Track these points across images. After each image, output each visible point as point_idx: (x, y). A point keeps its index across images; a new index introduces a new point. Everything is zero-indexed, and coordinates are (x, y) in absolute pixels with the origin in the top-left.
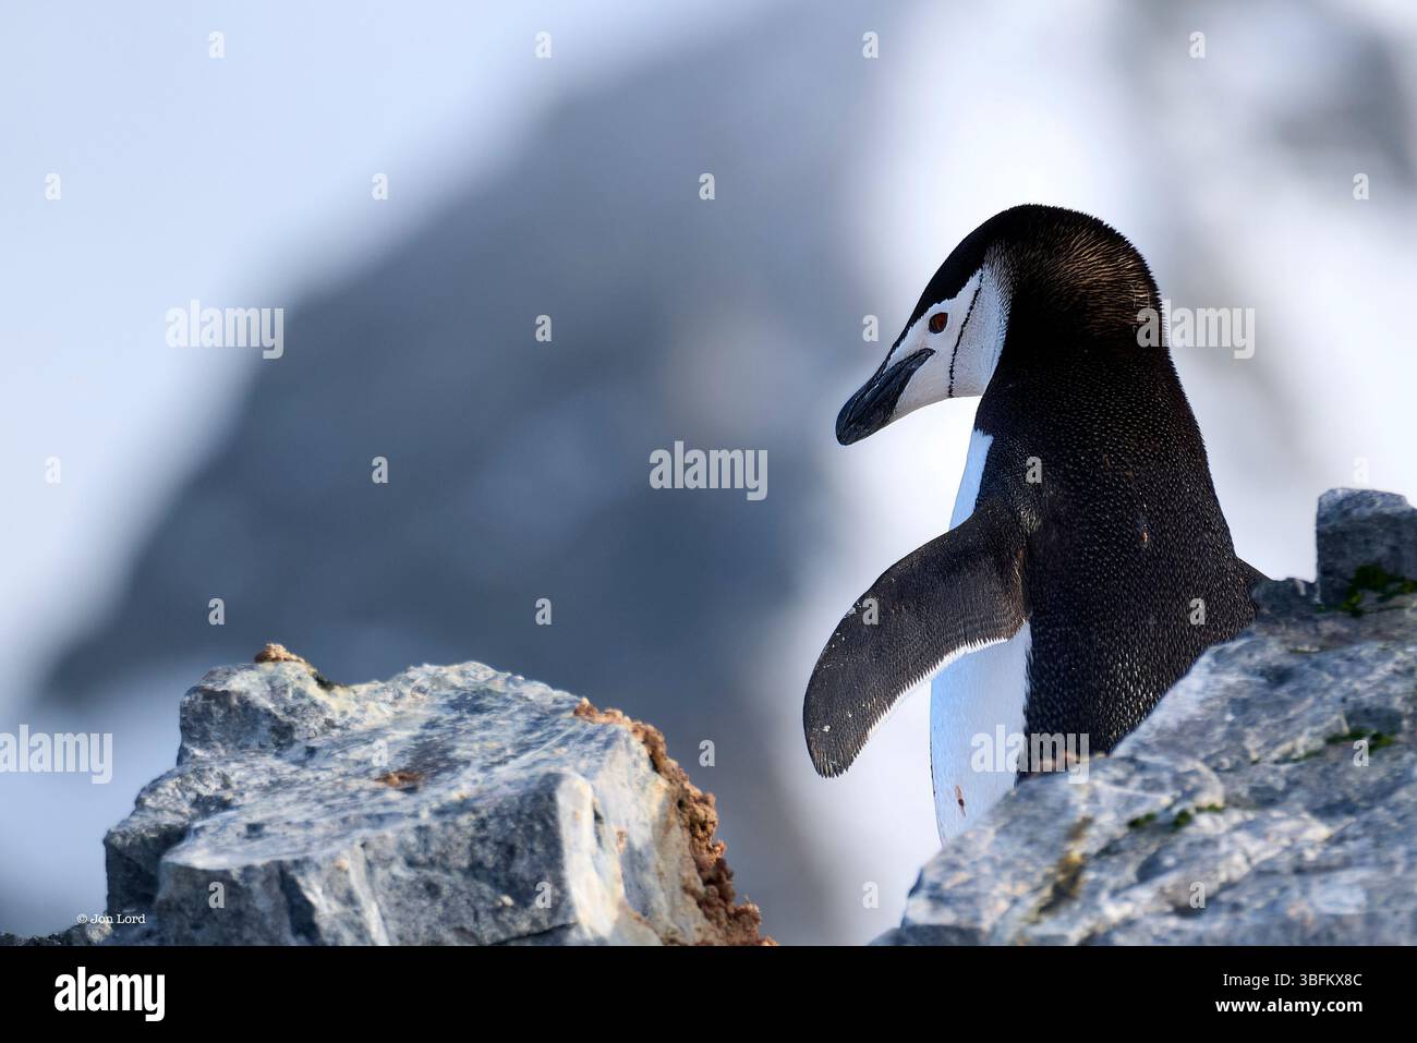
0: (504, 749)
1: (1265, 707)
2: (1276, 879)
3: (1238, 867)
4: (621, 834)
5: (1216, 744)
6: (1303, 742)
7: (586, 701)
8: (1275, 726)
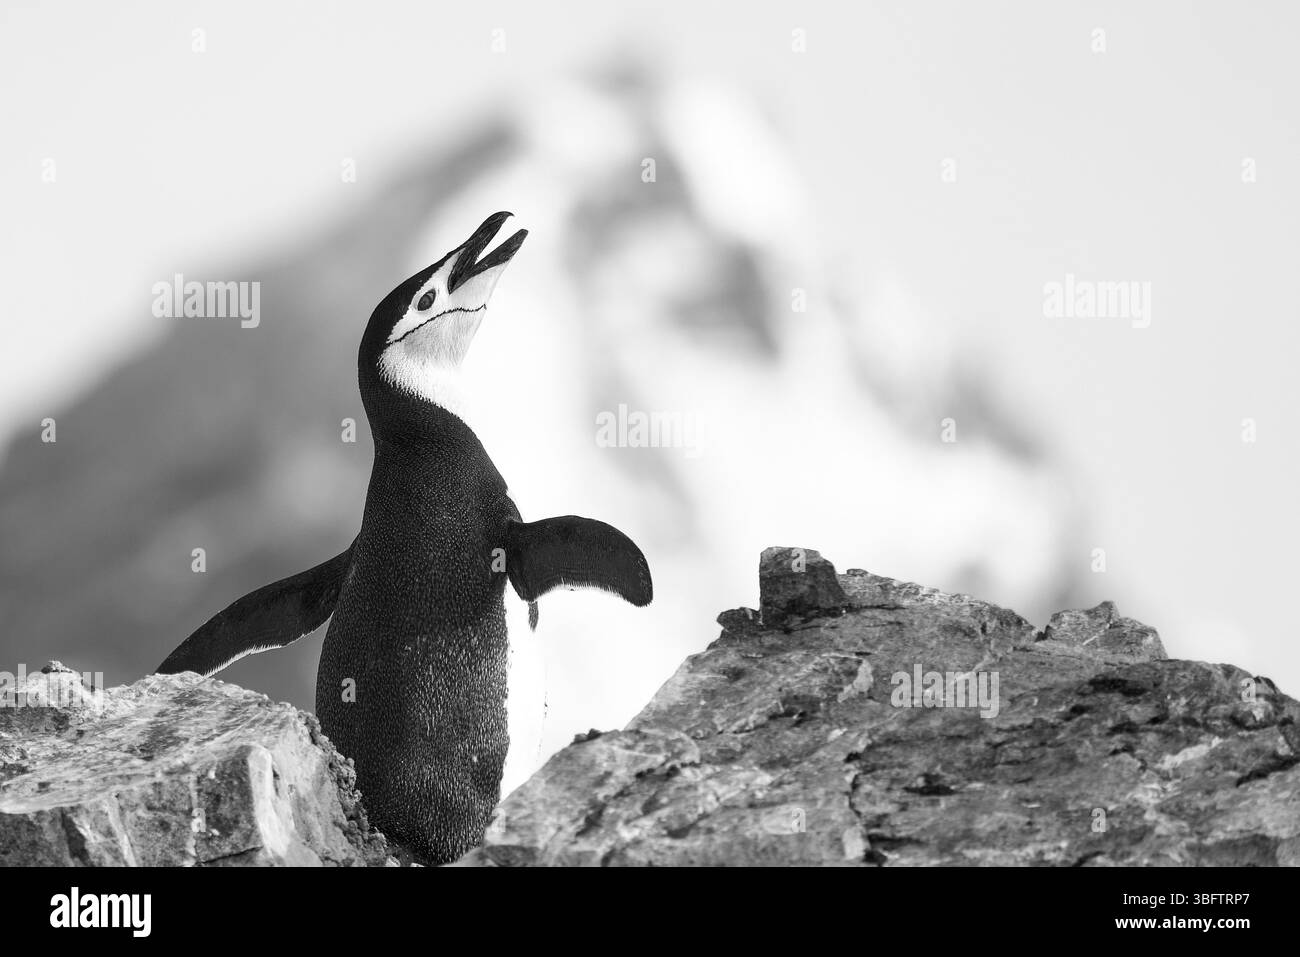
0: (211, 730)
1: (728, 695)
2: (736, 812)
3: (711, 803)
4: (291, 786)
5: (694, 720)
6: (753, 719)
7: (266, 697)
8: (734, 708)
